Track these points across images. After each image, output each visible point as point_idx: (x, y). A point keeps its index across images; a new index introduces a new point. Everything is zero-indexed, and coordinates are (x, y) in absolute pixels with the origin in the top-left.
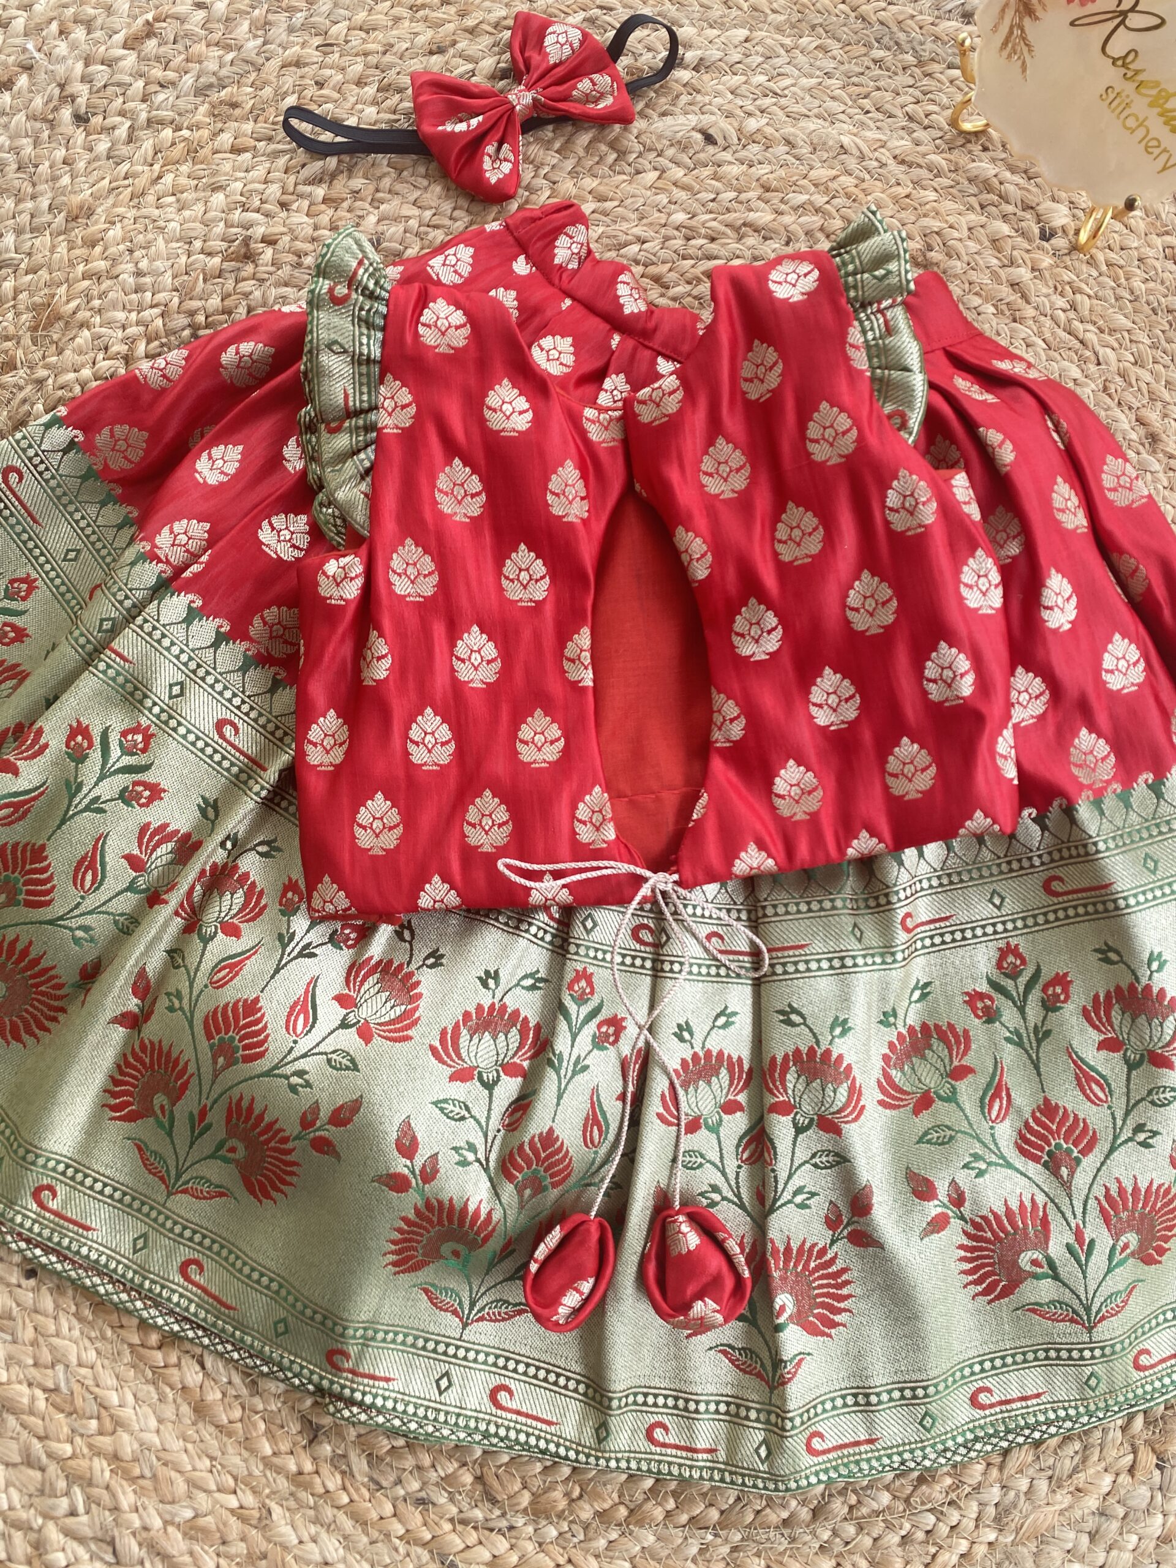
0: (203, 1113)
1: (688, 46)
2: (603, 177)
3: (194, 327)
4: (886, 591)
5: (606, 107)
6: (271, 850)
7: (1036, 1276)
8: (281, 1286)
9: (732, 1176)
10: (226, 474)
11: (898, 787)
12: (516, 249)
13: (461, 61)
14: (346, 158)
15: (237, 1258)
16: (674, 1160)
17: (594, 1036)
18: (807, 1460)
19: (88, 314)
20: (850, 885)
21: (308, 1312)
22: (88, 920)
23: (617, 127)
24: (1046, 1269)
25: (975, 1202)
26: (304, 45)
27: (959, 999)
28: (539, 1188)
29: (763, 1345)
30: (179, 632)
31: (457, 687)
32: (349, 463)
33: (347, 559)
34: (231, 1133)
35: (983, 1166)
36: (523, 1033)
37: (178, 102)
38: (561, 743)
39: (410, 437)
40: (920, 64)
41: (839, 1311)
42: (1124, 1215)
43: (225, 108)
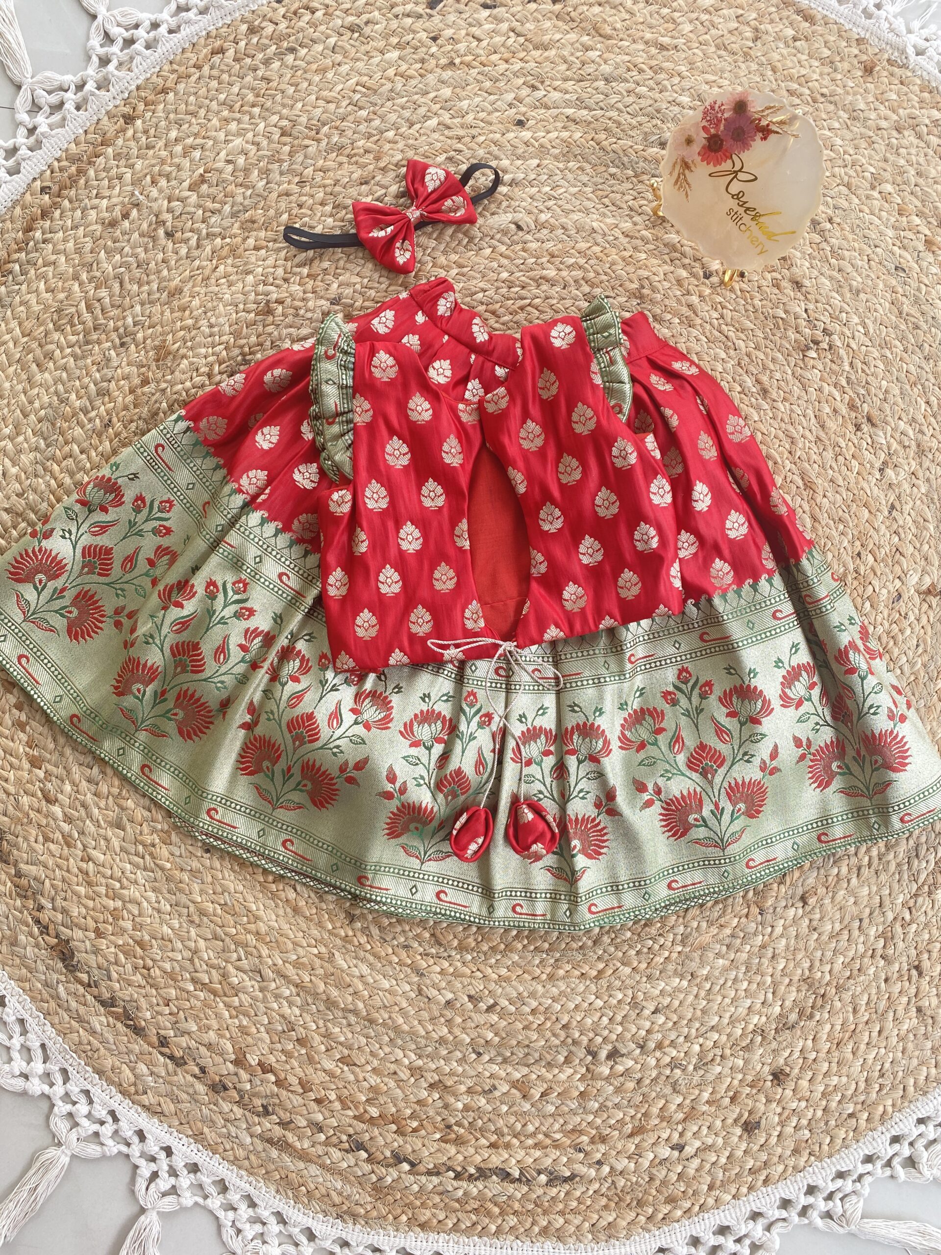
0: (289, 769)
1: (506, 172)
2: (461, 253)
4: (614, 497)
5: (461, 215)
6: (311, 638)
7: (696, 826)
8: (333, 848)
9: (548, 786)
10: (273, 443)
11: (623, 594)
12: (417, 308)
13: (378, 188)
14: (318, 250)
15: (311, 837)
16: (520, 779)
17: (478, 723)
18: (588, 916)
19: (186, 350)
20: (603, 641)
21: (348, 859)
22: (223, 678)
23: (467, 225)
24: (702, 822)
25: (667, 793)
26: (289, 183)
27: (659, 695)
28: (455, 796)
29: (566, 864)
30: (258, 530)
31: (401, 553)
32: (340, 441)
33: (344, 492)
34: (304, 777)
35: (671, 775)
36: (444, 723)
37: (223, 222)
38: (455, 580)
39: (371, 427)
40: (636, 175)
41: (603, 847)
42: (738, 795)
43: (249, 224)
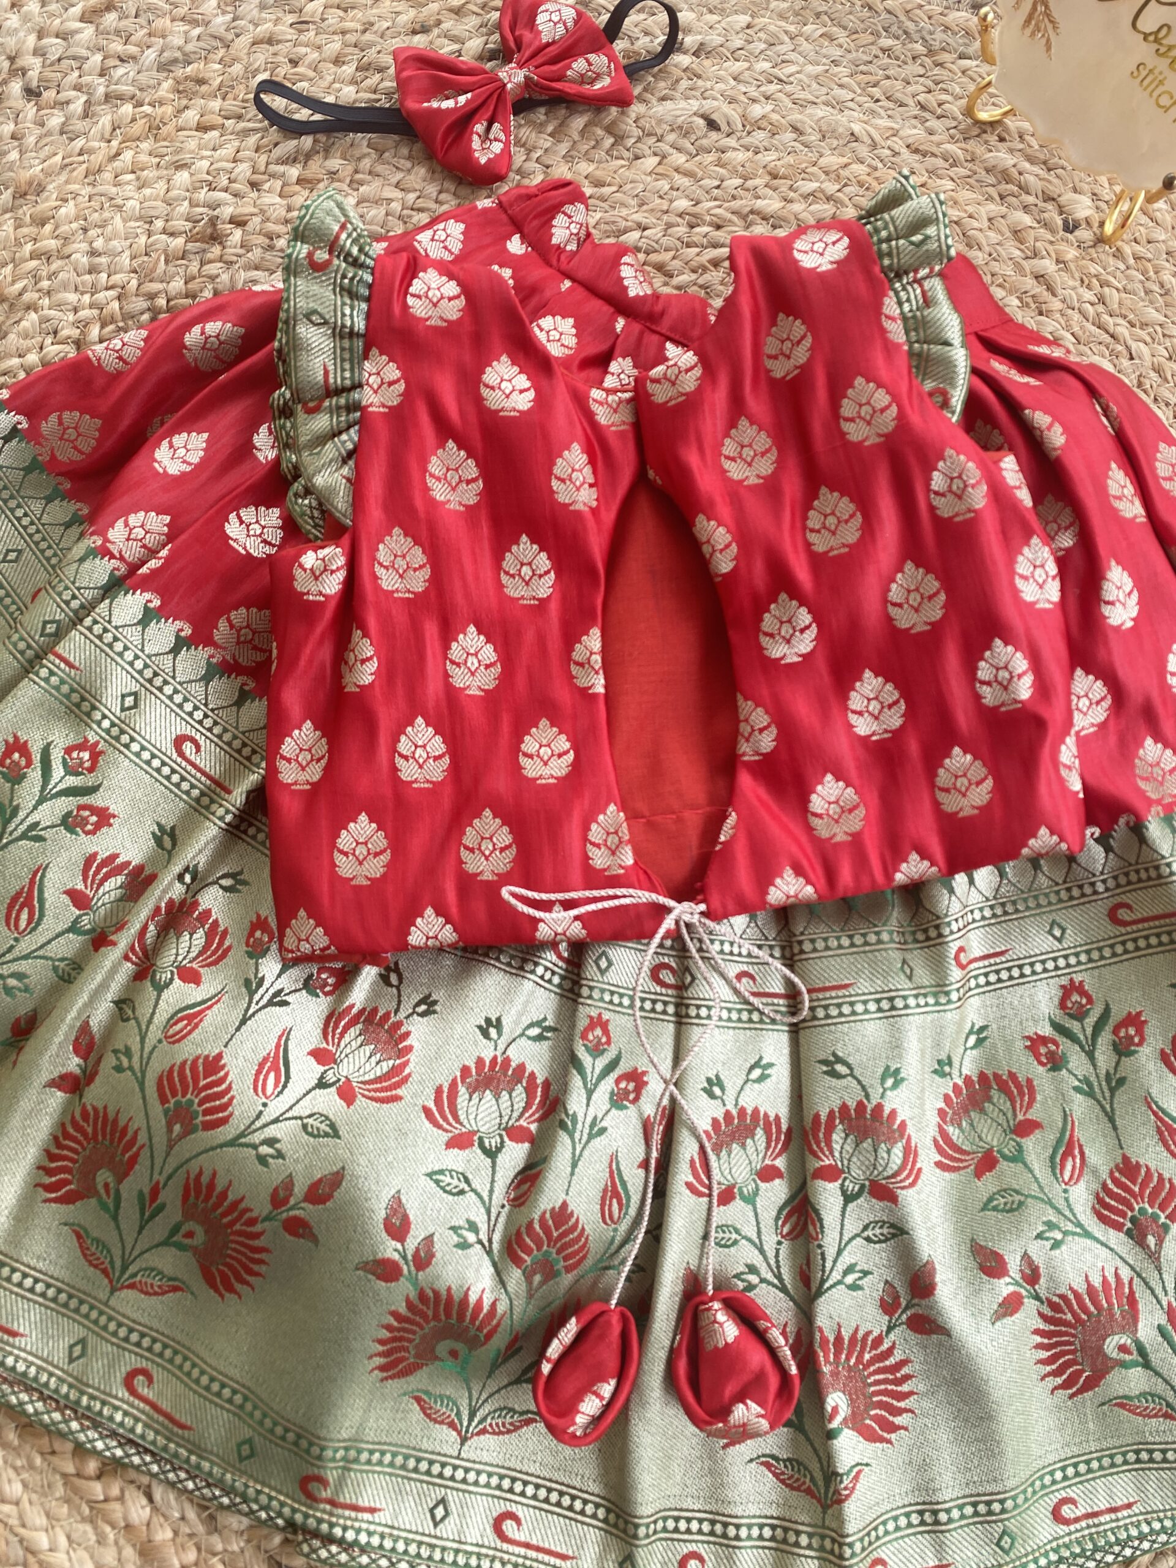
0: (155, 1192)
1: (688, 31)
2: (600, 162)
3: (155, 311)
4: (932, 584)
5: (603, 88)
6: (237, 884)
7: (1123, 1364)
8: (246, 1399)
9: (771, 1254)
10: (189, 464)
11: (951, 803)
12: (511, 228)
13: (446, 41)
14: (322, 137)
15: (194, 1365)
16: (706, 1237)
17: (612, 1093)
19: (36, 295)
20: (896, 916)
21: (279, 1430)
22: (23, 966)
23: (614, 110)
24: (1135, 1356)
25: (1051, 1278)
26: (277, 22)
27: (1020, 1044)
28: (549, 1273)
29: (811, 1454)
30: (133, 635)
31: (452, 694)
32: (329, 446)
33: (326, 551)
34: (188, 1215)
35: (1059, 1236)
36: (530, 1091)
37: (139, 77)
38: (571, 756)
39: (398, 415)
40: (931, 53)
41: (899, 1412)
43: (190, 85)
